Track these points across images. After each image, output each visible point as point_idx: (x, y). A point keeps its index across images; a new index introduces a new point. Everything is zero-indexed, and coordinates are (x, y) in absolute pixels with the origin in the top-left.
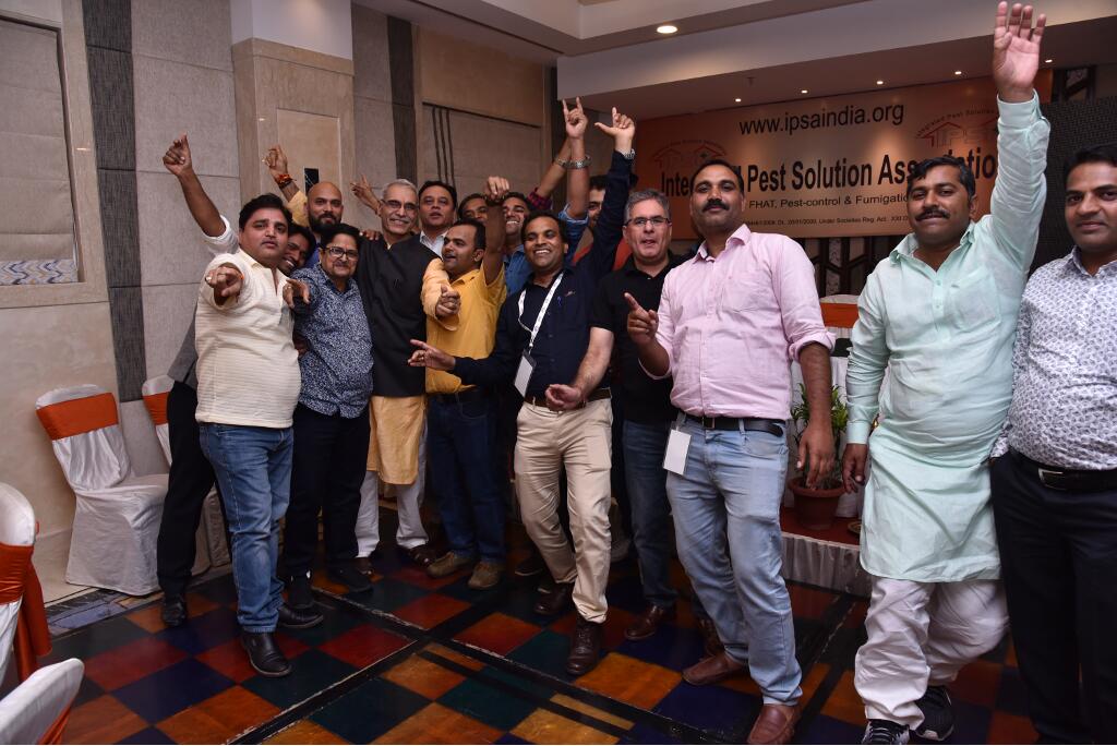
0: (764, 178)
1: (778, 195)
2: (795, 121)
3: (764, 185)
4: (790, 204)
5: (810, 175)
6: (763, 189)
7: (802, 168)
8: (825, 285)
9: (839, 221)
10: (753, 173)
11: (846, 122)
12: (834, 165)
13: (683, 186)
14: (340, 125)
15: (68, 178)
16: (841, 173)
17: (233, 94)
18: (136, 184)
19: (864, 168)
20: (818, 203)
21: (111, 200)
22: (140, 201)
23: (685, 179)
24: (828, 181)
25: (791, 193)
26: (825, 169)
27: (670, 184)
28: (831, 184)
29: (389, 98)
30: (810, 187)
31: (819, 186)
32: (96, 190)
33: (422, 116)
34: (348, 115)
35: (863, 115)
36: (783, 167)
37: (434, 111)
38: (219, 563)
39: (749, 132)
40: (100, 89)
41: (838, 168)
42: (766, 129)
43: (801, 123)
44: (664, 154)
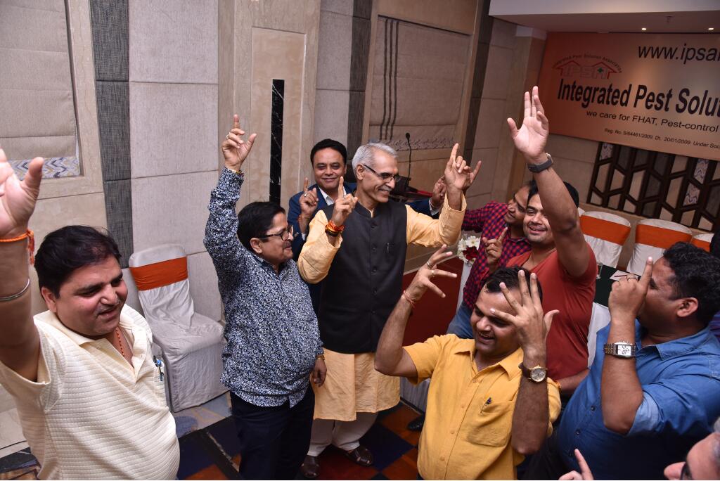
0: (651, 98)
1: (661, 114)
2: (691, 53)
3: (649, 104)
4: (670, 124)
5: (695, 102)
6: (648, 107)
7: (688, 95)
8: (685, 196)
9: (712, 146)
10: (642, 92)
13: (577, 93)
14: (307, 42)
15: (71, 89)
17: (217, 10)
18: (128, 94)
20: (697, 127)
21: (106, 108)
22: (132, 107)
24: (710, 110)
25: (672, 115)
26: (710, 99)
27: (567, 90)
28: (712, 113)
29: (350, 12)
30: (692, 112)
31: (700, 113)
32: (94, 98)
33: (376, 26)
34: (314, 32)
36: (670, 91)
37: (386, 22)
38: (178, 409)
39: (645, 56)
40: (98, 9)
42: (662, 55)
43: (697, 55)
44: (565, 65)
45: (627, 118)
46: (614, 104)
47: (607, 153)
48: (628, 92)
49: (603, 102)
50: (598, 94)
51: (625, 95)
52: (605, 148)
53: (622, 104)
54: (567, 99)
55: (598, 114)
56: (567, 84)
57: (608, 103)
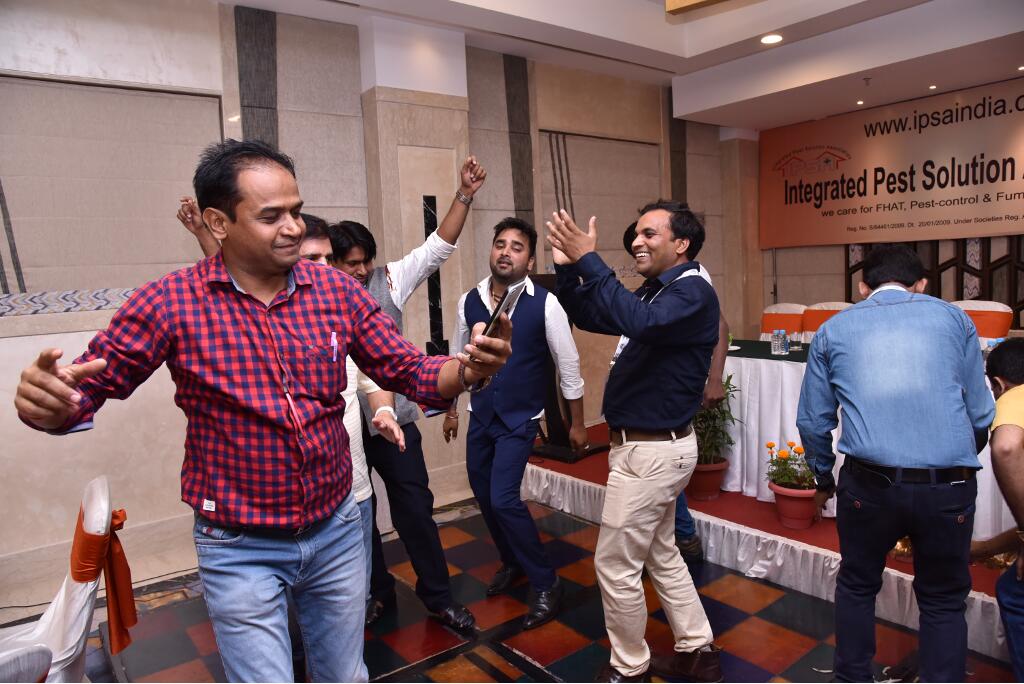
0: (891, 180)
1: (908, 195)
2: (924, 119)
3: (891, 187)
4: (921, 205)
5: (943, 174)
6: (891, 192)
7: (933, 167)
8: (962, 289)
9: (977, 220)
10: (880, 176)
11: (984, 115)
12: (970, 162)
13: (806, 193)
14: (455, 156)
16: (978, 169)
17: (362, 135)
19: (1005, 162)
20: (953, 202)
23: (809, 186)
24: (963, 179)
25: (921, 195)
26: (960, 167)
27: (793, 192)
28: (966, 182)
29: (505, 127)
30: (942, 186)
31: (953, 185)
33: (537, 142)
34: (463, 147)
35: (1004, 106)
36: (912, 168)
37: (550, 137)
39: (874, 134)
41: (974, 165)
42: (893, 129)
43: (931, 120)
44: (787, 163)
45: (870, 209)
46: (851, 196)
47: (856, 257)
48: (864, 179)
49: (837, 196)
50: (830, 188)
51: (862, 183)
52: (853, 251)
53: (860, 195)
54: (796, 202)
55: (836, 212)
56: (792, 185)
57: (844, 197)
